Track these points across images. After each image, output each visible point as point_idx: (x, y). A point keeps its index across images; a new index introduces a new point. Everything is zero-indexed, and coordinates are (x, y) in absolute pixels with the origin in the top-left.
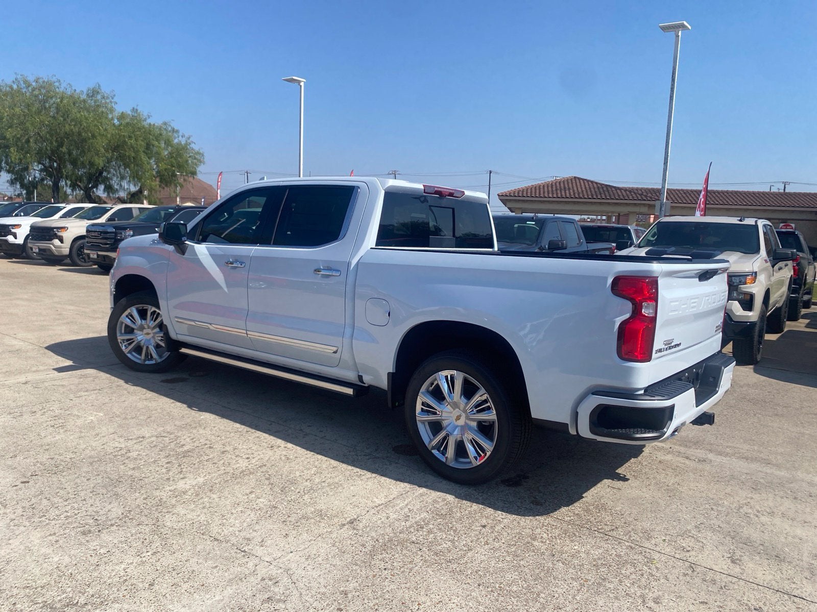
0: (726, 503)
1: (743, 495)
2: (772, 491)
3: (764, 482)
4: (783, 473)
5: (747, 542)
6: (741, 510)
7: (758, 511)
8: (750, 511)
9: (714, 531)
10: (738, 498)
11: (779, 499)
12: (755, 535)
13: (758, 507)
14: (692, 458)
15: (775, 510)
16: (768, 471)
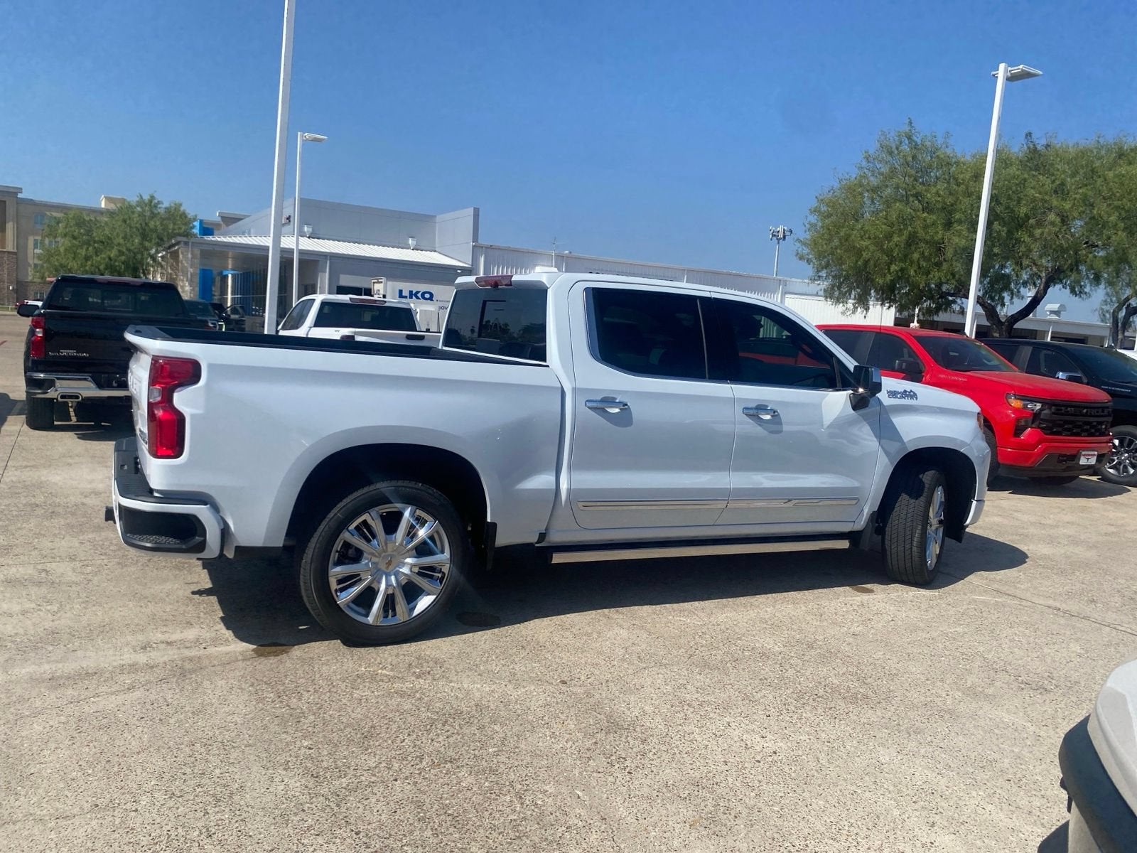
0: (78, 606)
1: (65, 621)
2: (32, 638)
3: (46, 646)
4: (23, 671)
5: (39, 584)
6: (58, 605)
7: (40, 610)
8: (49, 608)
9: (73, 582)
10: (68, 615)
11: (21, 631)
12: (34, 591)
13: (41, 613)
14: (163, 646)
15: (21, 617)
16: (47, 667)
